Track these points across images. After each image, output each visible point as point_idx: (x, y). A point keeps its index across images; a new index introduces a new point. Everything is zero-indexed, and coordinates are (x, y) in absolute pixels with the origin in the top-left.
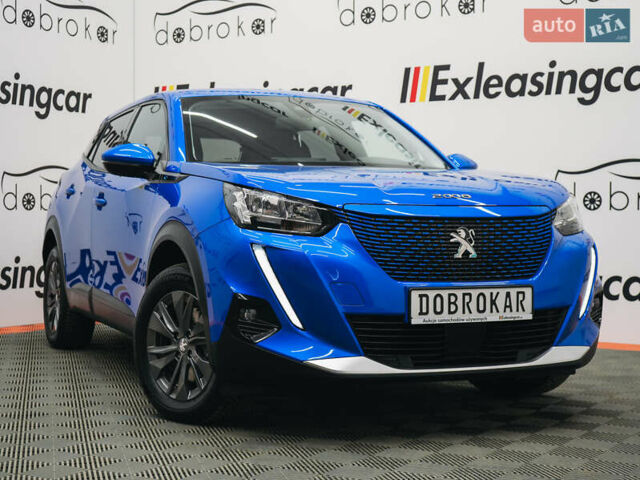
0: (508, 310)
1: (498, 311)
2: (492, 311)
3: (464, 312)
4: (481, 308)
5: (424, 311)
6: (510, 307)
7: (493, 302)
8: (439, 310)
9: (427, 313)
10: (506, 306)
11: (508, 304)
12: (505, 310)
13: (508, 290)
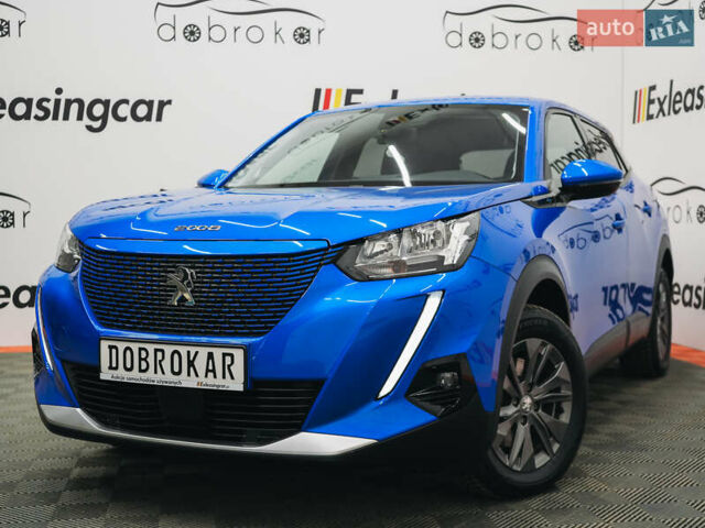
0: (210, 375)
1: (197, 376)
2: (189, 374)
3: (156, 372)
4: (176, 370)
5: (114, 364)
6: (214, 371)
9: (117, 368)
10: (208, 371)
11: (211, 368)
12: (206, 376)
13: (211, 350)
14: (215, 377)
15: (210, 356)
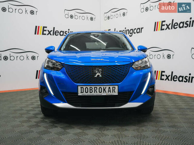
0: (109, 92)
1: (106, 92)
2: (104, 92)
3: (95, 92)
4: (100, 91)
5: (82, 92)
6: (110, 91)
7: (104, 90)
8: (87, 91)
9: (83, 92)
10: (109, 91)
11: (109, 90)
12: (108, 92)
13: (109, 86)
14: (111, 92)
15: (109, 88)
